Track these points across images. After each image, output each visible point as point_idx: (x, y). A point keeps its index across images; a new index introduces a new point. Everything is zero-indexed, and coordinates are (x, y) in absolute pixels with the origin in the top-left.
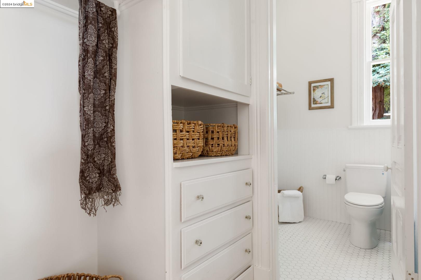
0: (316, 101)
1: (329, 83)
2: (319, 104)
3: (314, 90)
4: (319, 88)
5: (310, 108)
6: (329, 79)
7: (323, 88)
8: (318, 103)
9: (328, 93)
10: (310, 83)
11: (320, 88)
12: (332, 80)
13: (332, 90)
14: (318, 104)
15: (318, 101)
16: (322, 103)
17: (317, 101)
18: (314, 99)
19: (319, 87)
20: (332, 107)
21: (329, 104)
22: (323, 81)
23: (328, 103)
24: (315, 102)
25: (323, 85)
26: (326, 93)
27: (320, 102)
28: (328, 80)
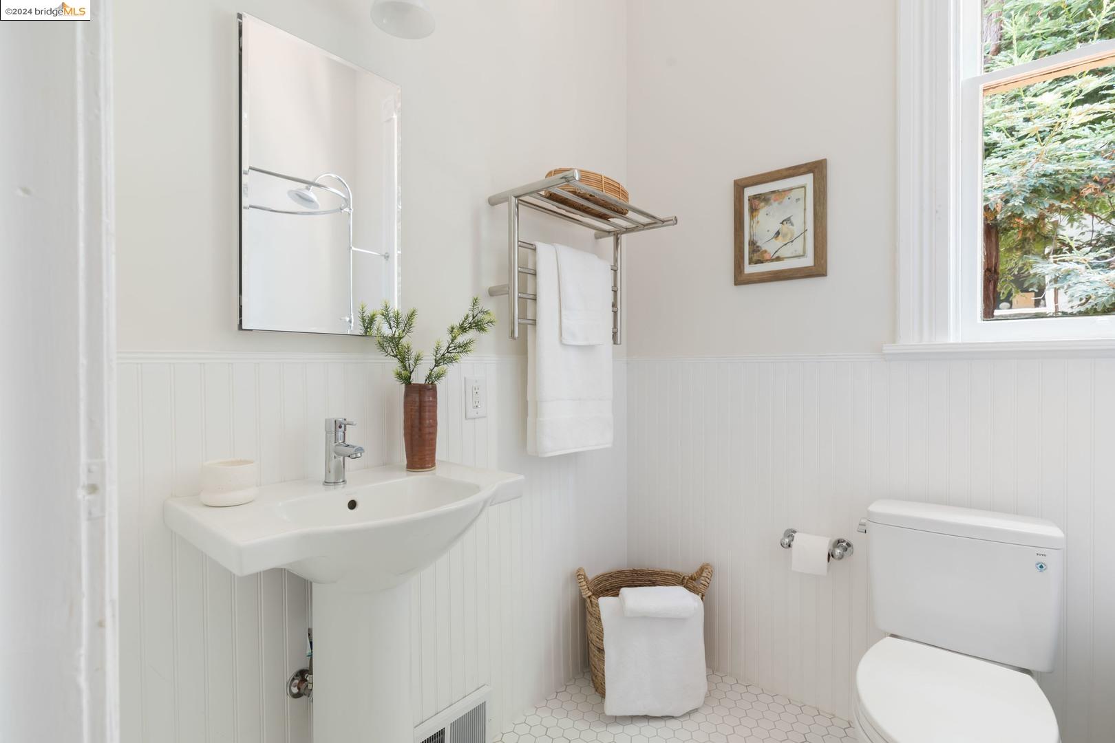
0: (759, 251)
1: (808, 180)
2: (772, 260)
3: (753, 210)
4: (772, 201)
5: (740, 279)
6: (806, 164)
7: (786, 200)
8: (767, 257)
9: (803, 217)
10: (740, 186)
11: (775, 201)
12: (817, 169)
13: (817, 207)
14: (767, 260)
15: (769, 250)
16: (781, 256)
17: (766, 251)
18: (752, 243)
19: (773, 196)
20: (818, 270)
21: (808, 261)
22: (785, 173)
23: (803, 255)
24: (758, 255)
25: (784, 191)
26: (798, 221)
27: (774, 257)
28: (802, 170)
